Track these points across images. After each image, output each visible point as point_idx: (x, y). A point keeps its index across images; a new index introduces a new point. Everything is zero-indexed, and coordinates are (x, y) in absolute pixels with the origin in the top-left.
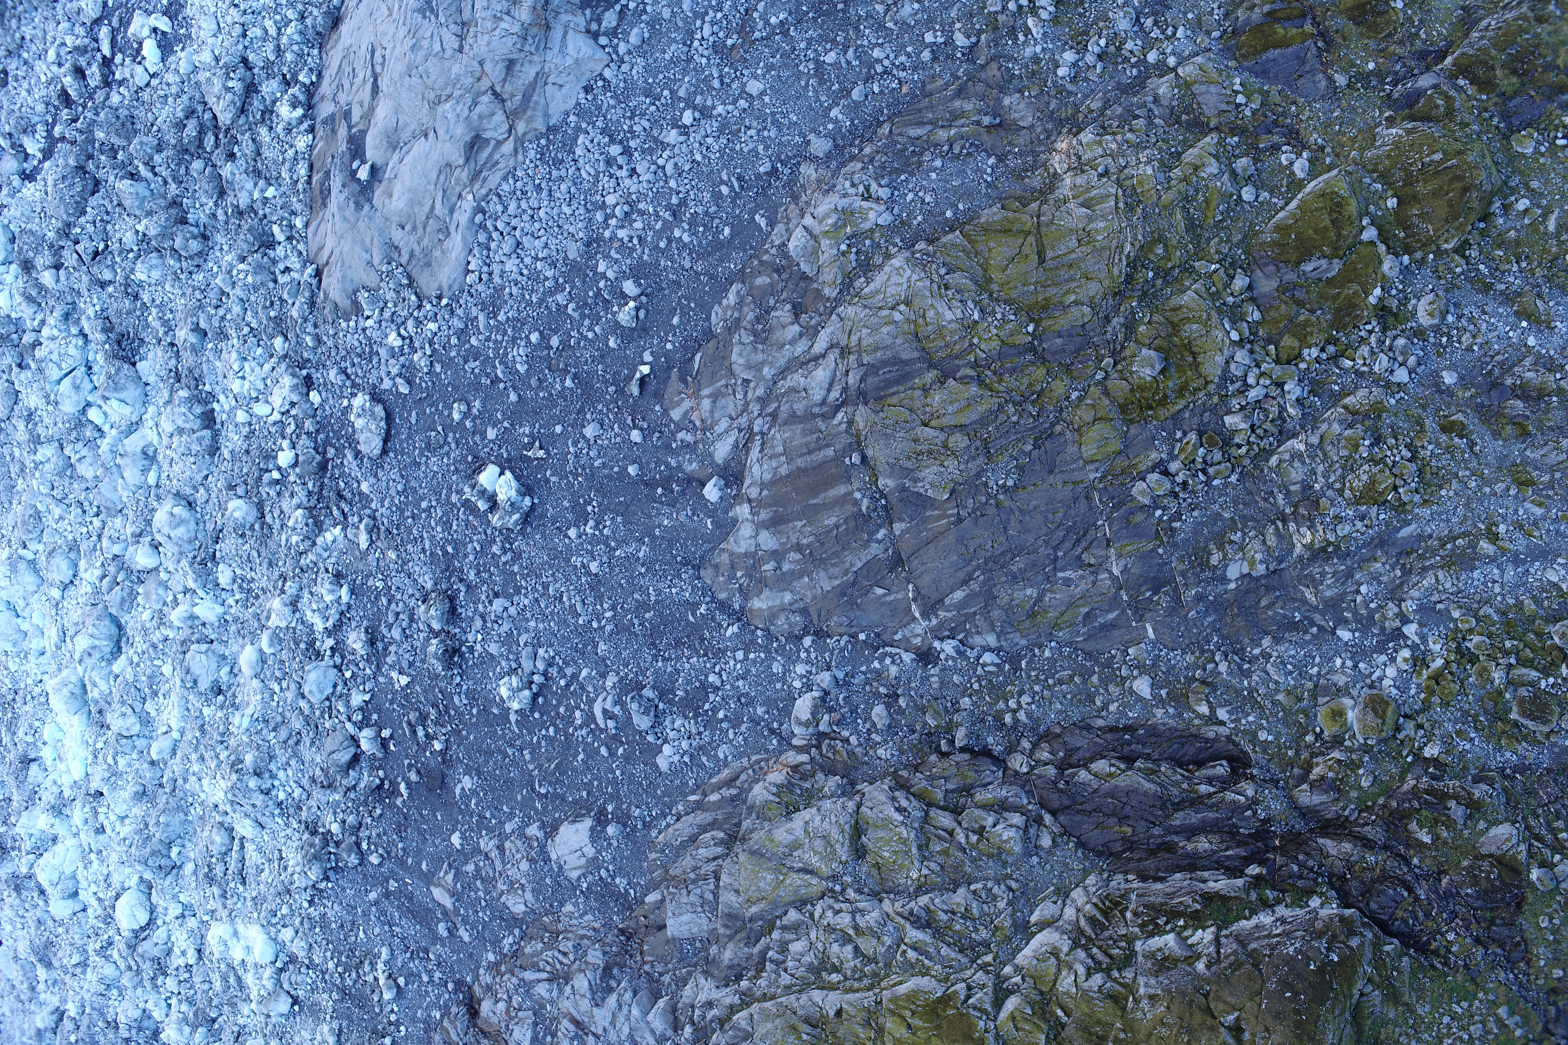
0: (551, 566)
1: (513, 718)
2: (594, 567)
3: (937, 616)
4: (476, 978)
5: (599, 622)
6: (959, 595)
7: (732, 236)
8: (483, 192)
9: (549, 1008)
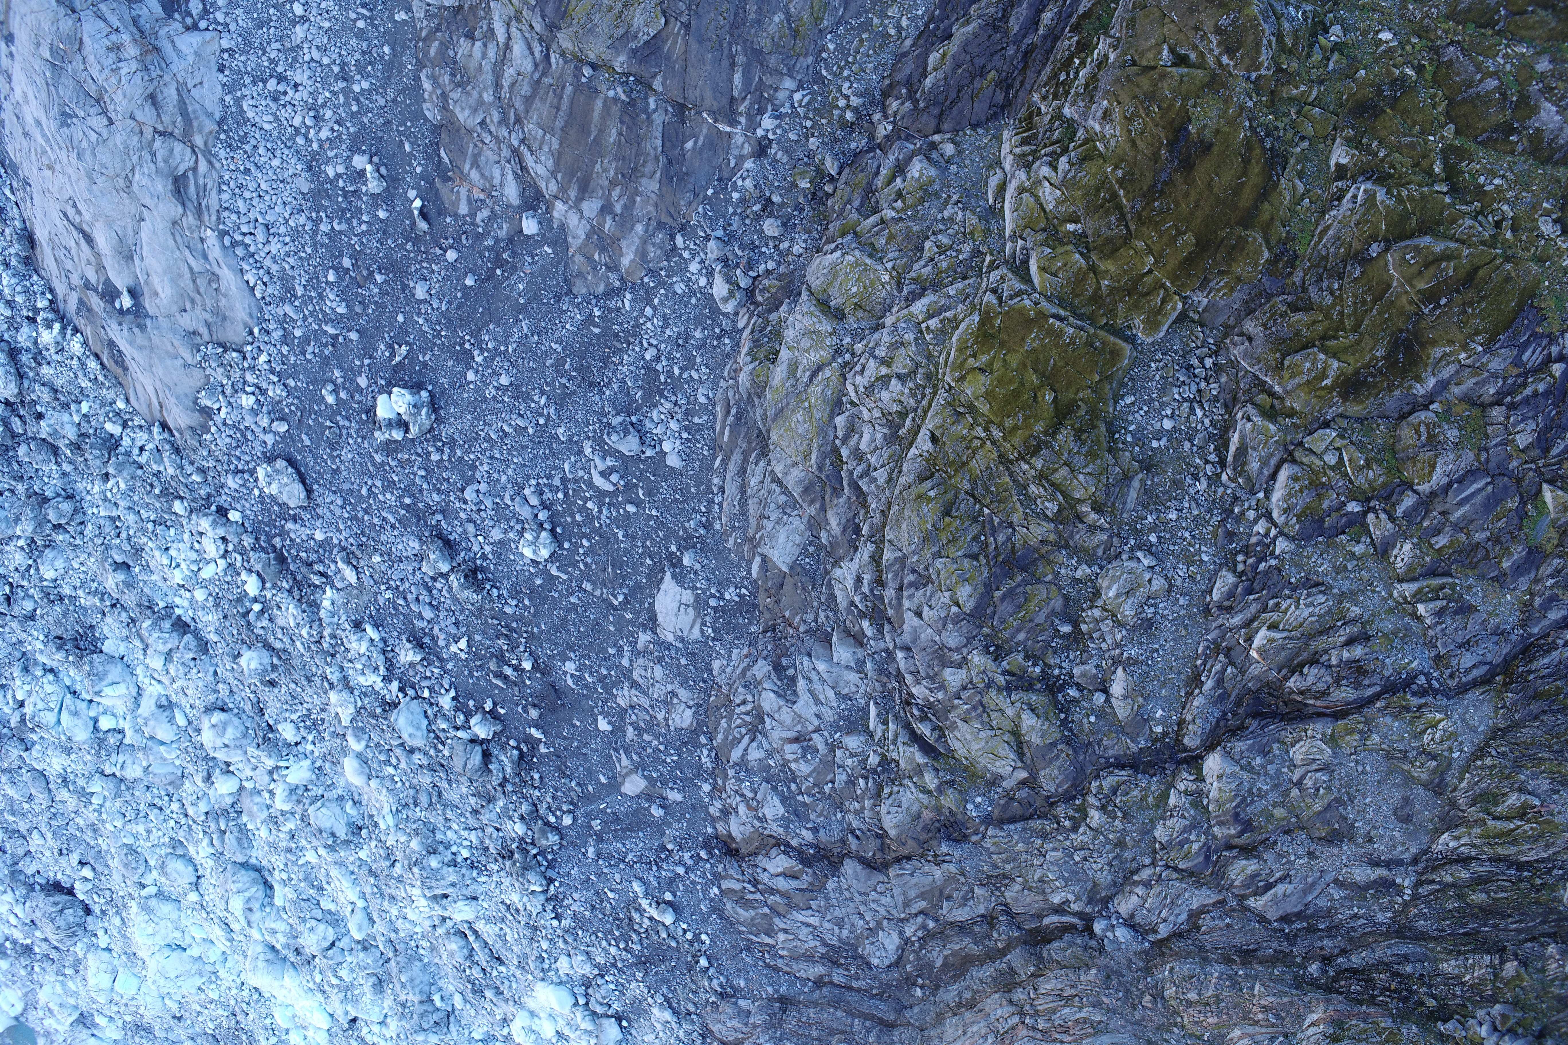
0: (479, 420)
1: (554, 571)
2: (504, 380)
3: (741, 114)
4: (713, 820)
5: (541, 415)
6: (738, 78)
7: (393, 49)
8: (214, 218)
9: (772, 762)
